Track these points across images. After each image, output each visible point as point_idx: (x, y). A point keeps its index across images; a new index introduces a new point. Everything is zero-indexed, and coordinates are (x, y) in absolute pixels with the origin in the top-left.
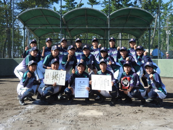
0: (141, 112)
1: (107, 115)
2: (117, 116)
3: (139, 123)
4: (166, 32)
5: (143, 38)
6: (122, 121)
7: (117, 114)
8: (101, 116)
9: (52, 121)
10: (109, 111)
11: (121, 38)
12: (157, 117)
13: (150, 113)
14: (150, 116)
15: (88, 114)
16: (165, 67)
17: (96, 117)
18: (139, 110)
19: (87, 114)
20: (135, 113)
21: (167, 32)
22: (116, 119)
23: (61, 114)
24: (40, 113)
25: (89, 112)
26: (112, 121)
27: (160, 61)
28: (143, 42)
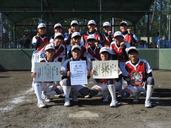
0: (144, 111)
1: (104, 116)
2: (116, 117)
3: (144, 126)
4: (167, 16)
5: (140, 24)
6: (123, 124)
7: (116, 116)
8: (97, 118)
9: (36, 126)
10: (105, 112)
11: (114, 23)
12: (164, 118)
13: (155, 114)
14: (155, 117)
15: (81, 116)
16: (167, 58)
17: (91, 119)
18: (142, 110)
19: (79, 115)
20: (137, 114)
21: (169, 17)
22: (116, 121)
23: (46, 116)
24: (21, 116)
25: (81, 113)
26: (111, 124)
27: (162, 51)
28: (140, 28)
